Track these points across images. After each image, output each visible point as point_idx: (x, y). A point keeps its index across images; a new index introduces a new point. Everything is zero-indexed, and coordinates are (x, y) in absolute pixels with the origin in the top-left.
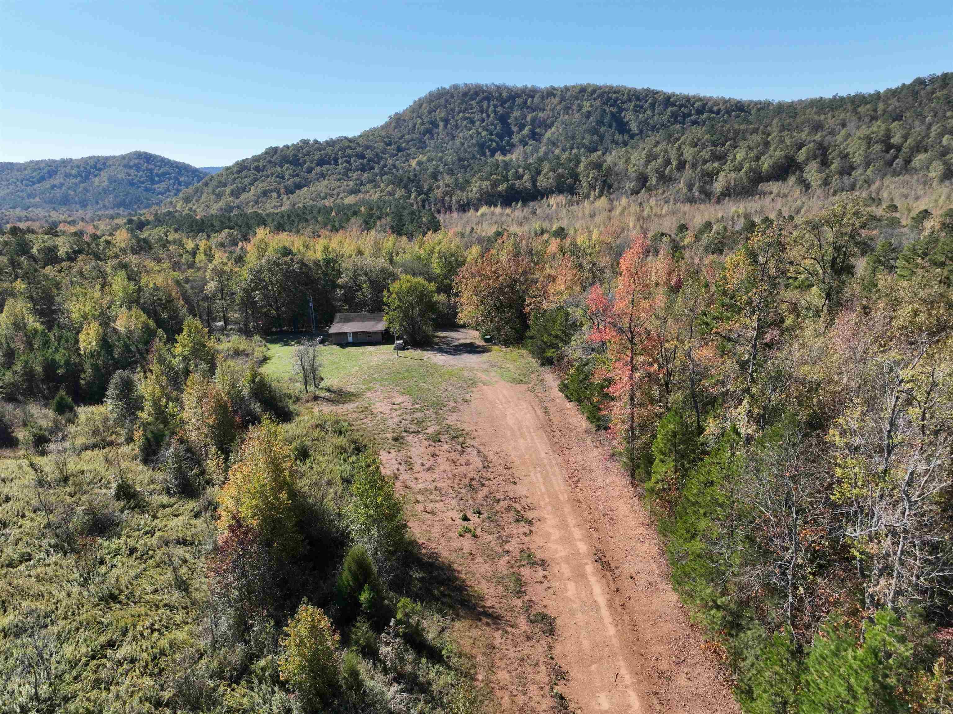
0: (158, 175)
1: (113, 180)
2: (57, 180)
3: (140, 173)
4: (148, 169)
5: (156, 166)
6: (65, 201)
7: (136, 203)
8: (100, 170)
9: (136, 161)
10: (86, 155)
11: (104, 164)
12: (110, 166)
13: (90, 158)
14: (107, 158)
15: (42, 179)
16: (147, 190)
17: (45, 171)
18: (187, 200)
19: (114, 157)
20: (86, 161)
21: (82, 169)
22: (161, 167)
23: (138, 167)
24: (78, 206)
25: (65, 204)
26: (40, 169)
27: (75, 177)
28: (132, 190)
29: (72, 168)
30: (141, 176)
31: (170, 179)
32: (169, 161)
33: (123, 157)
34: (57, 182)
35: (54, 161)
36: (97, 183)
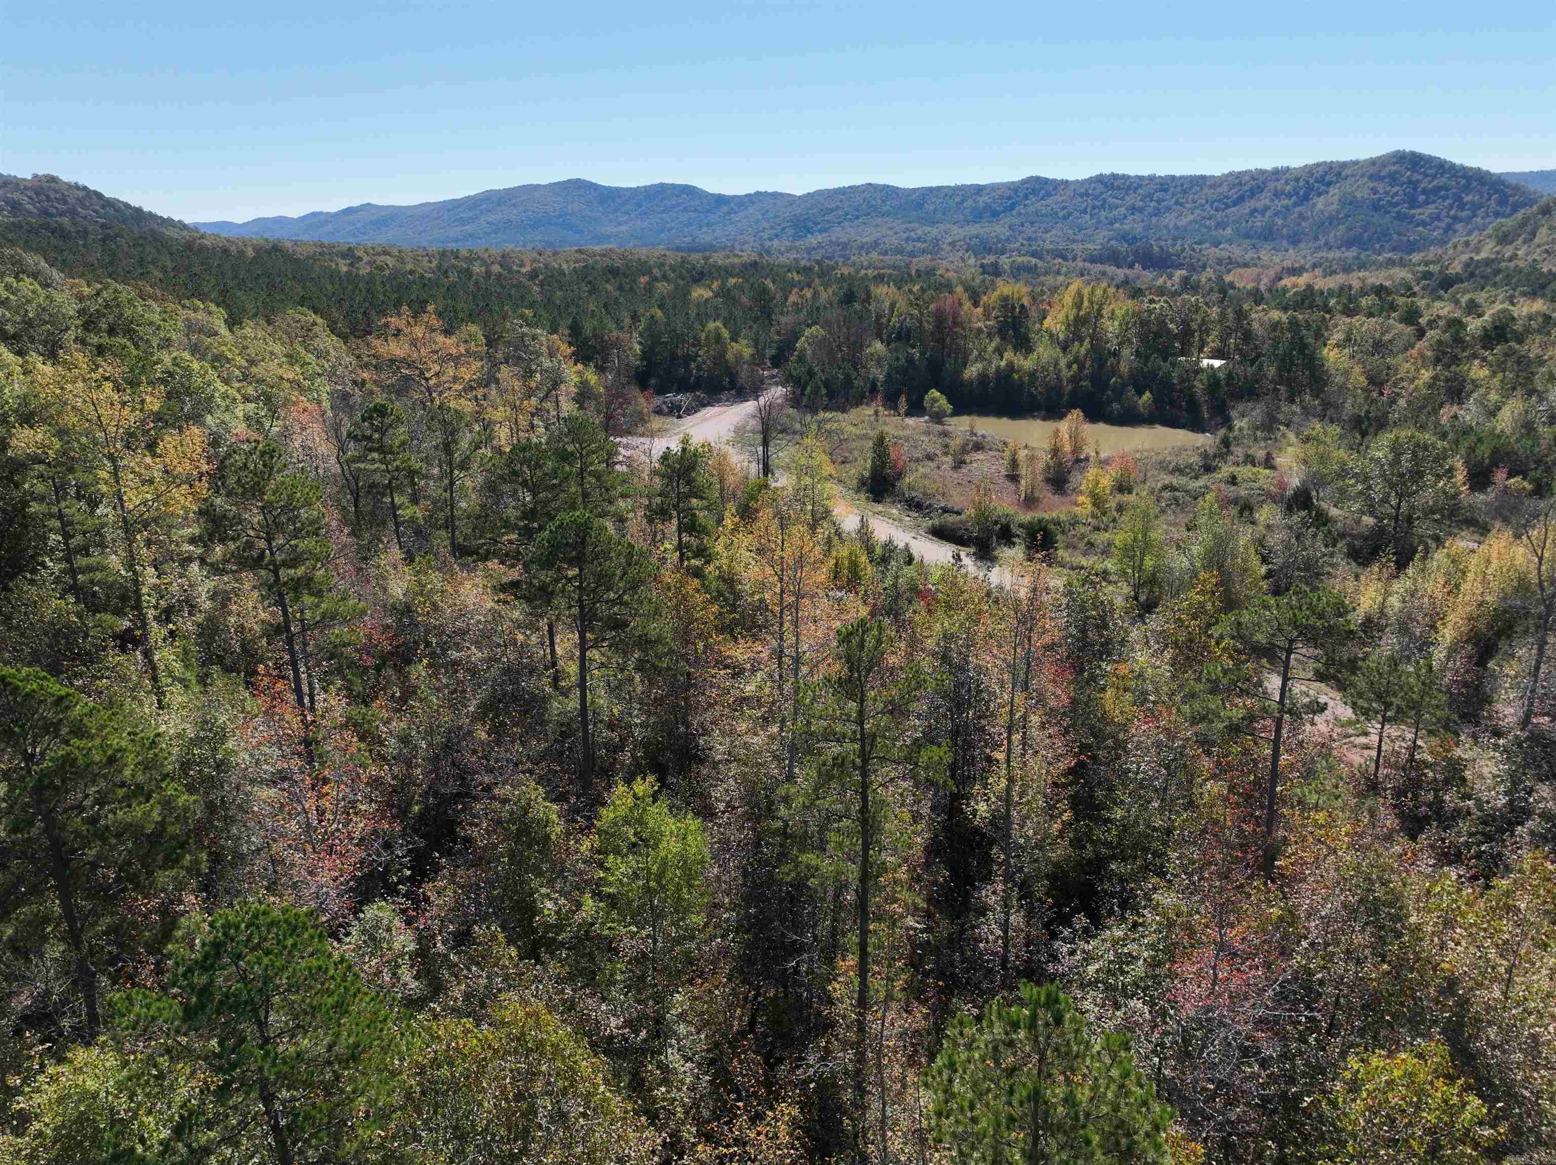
0: (1424, 192)
1: (1349, 202)
2: (1264, 200)
3: (1396, 189)
4: (1410, 182)
5: (1426, 176)
6: (1268, 235)
7: (1379, 239)
8: (1329, 184)
9: (1394, 168)
10: (1311, 161)
11: (1339, 174)
12: (1347, 177)
13: (1318, 165)
14: (1344, 165)
15: (1240, 200)
16: (1400, 217)
17: (1247, 188)
18: (1504, 239)
19: (1355, 163)
20: (1309, 170)
21: (1301, 183)
22: (1434, 177)
23: (1393, 178)
24: (1285, 243)
25: (1266, 239)
26: (1240, 184)
27: (1289, 196)
28: (1376, 218)
29: (1287, 183)
30: (1396, 194)
31: (1445, 198)
32: (1453, 166)
33: (1373, 162)
34: (1259, 205)
35: (1262, 172)
36: (1320, 206)
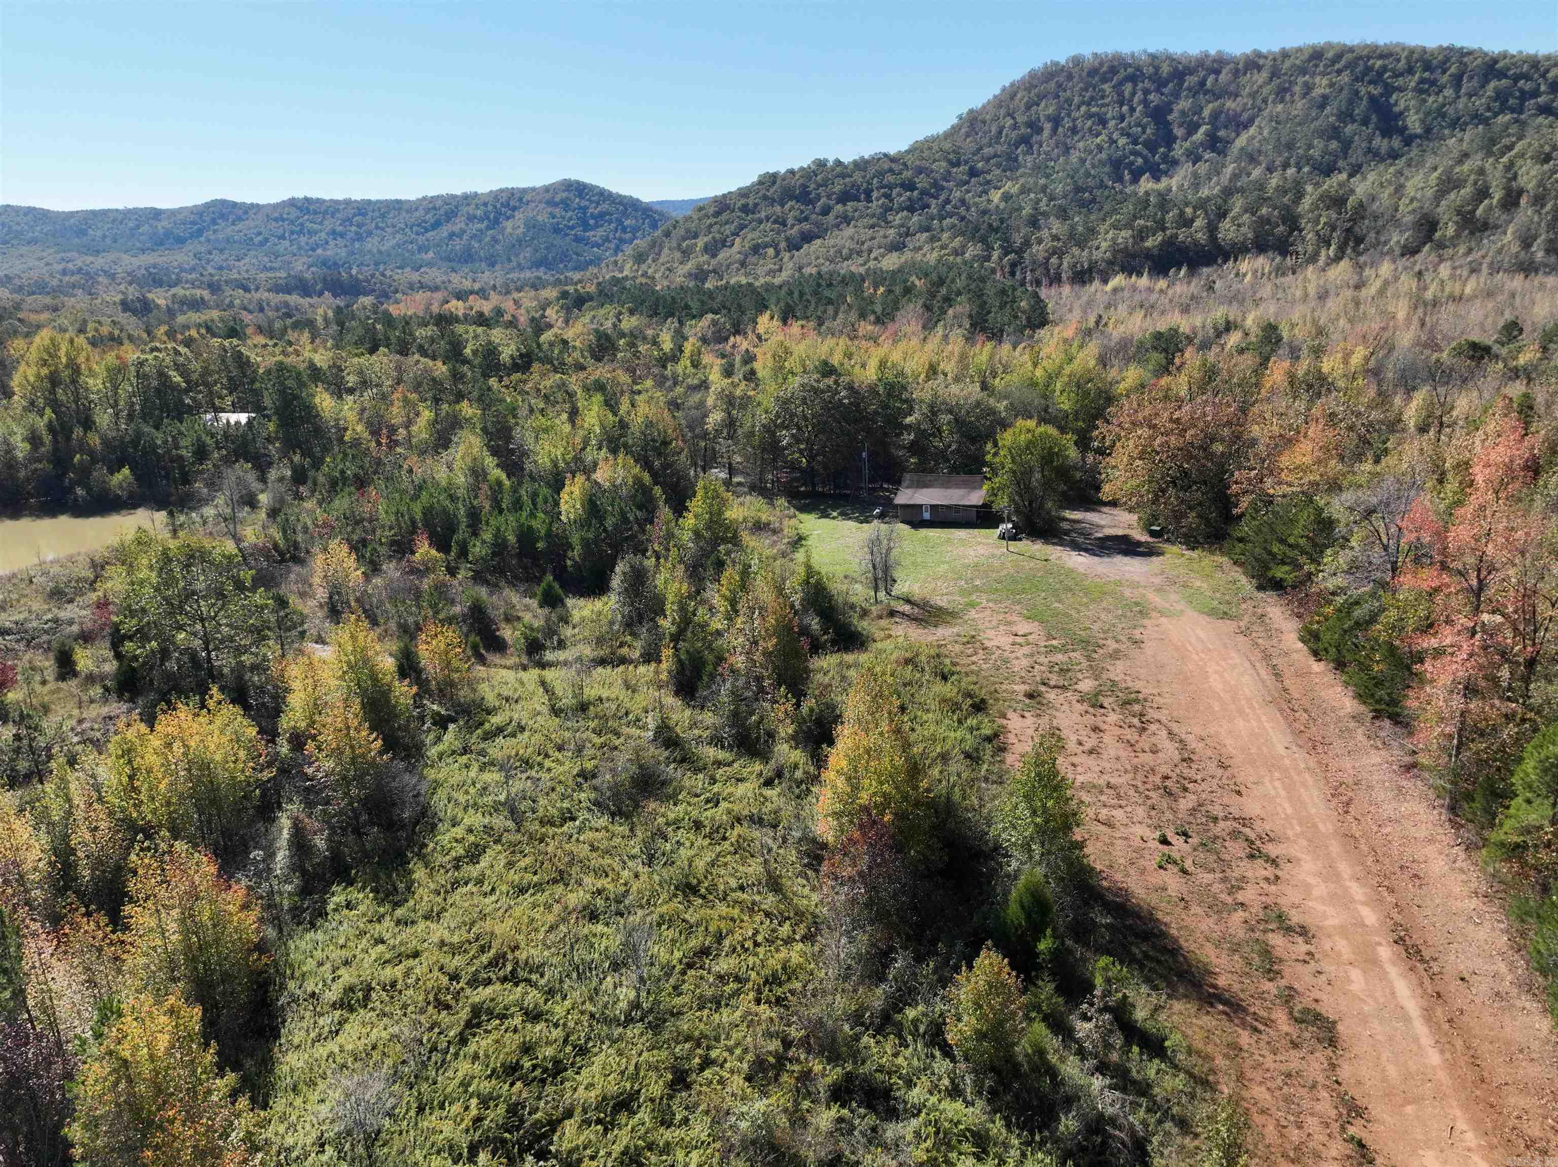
0: (593, 216)
1: (531, 225)
2: (458, 225)
3: (570, 214)
4: (580, 208)
5: (591, 202)
6: (467, 257)
7: (562, 261)
8: (514, 209)
9: (564, 195)
10: (495, 187)
11: (520, 200)
12: (528, 203)
13: (502, 191)
14: (524, 191)
15: (437, 225)
16: (577, 239)
17: (442, 212)
18: (640, 258)
19: (534, 189)
20: (496, 195)
21: (490, 208)
22: (598, 203)
23: (566, 204)
24: (483, 265)
25: (466, 262)
26: (435, 208)
27: (481, 220)
28: (558, 241)
29: (477, 207)
30: (570, 219)
31: (610, 222)
32: (610, 194)
33: (547, 189)
34: (456, 229)
35: (454, 197)
36: (509, 230)
